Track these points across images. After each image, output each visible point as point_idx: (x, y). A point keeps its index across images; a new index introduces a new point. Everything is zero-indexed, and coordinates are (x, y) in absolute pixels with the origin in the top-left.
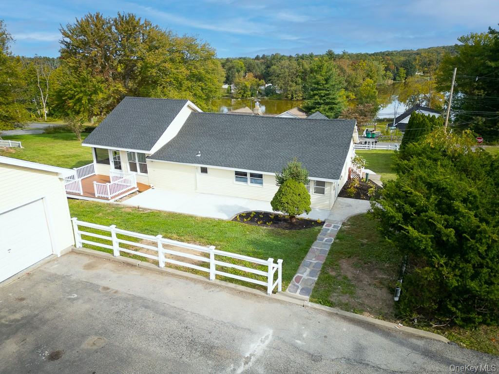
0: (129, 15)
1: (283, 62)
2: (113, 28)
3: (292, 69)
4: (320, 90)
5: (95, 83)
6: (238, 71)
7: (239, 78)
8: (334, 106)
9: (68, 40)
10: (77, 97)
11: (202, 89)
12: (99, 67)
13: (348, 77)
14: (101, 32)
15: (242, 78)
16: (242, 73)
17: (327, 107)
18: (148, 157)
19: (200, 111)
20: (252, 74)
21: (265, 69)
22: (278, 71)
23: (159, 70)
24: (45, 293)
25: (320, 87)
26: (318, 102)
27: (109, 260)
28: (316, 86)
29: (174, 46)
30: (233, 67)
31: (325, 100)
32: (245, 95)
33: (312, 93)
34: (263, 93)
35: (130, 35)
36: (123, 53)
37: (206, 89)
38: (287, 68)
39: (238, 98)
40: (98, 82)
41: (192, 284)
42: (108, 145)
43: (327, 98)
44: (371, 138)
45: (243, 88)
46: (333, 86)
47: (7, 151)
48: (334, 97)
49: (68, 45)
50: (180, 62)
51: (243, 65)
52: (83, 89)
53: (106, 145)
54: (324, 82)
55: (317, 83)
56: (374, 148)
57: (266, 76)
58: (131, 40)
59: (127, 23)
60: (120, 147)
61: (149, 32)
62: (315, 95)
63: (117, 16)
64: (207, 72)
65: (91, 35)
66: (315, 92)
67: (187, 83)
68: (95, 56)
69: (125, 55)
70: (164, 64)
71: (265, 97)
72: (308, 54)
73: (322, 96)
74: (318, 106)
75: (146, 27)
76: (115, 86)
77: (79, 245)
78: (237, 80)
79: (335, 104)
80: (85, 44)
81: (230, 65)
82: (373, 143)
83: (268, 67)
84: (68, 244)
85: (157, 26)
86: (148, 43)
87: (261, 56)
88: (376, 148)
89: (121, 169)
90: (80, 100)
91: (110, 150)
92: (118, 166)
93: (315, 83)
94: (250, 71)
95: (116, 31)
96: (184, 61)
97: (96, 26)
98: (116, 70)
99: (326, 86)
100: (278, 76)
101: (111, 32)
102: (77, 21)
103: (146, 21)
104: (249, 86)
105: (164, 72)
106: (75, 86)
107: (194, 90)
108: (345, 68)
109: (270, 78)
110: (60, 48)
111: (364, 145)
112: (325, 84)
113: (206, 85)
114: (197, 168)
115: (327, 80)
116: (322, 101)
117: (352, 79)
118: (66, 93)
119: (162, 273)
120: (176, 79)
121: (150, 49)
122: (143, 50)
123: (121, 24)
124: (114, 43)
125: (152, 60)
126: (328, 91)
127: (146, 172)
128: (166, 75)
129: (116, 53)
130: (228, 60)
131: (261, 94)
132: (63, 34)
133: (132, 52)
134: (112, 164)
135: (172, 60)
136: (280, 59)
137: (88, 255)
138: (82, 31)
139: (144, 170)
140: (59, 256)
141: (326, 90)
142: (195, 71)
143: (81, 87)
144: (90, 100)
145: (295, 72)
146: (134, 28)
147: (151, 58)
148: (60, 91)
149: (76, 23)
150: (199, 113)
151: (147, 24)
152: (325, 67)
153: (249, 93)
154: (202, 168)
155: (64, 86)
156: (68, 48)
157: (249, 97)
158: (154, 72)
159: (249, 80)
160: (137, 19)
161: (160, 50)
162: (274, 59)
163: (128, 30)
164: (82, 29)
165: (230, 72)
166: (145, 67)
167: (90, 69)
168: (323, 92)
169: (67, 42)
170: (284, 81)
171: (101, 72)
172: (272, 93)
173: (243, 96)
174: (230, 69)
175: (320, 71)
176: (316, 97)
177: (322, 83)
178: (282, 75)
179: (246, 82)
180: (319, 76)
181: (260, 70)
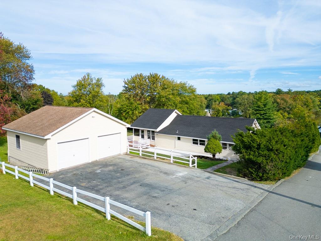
0: (155, 74)
1: (244, 96)
2: (147, 80)
3: (250, 100)
4: (260, 111)
5: (136, 104)
6: (215, 101)
9: (126, 86)
10: (127, 111)
11: (188, 108)
12: (138, 97)
13: (290, 105)
14: (142, 82)
15: (217, 105)
16: (217, 102)
17: (265, 121)
18: (156, 133)
19: (181, 114)
20: (223, 103)
21: (232, 100)
22: (240, 101)
23: (167, 99)
24: (118, 161)
25: (260, 109)
26: (260, 118)
27: (138, 157)
28: (258, 108)
29: (174, 87)
30: (212, 99)
32: (218, 115)
33: (255, 112)
34: (231, 114)
35: (154, 83)
36: (150, 91)
37: (190, 108)
38: (247, 99)
40: (137, 104)
41: (164, 163)
42: (140, 127)
43: (265, 116)
45: (217, 111)
46: (269, 109)
48: (270, 115)
49: (126, 88)
50: (177, 95)
51: (219, 98)
52: (130, 107)
53: (139, 127)
54: (263, 106)
55: (259, 107)
57: (233, 104)
58: (155, 85)
59: (154, 77)
60: (145, 128)
61: (164, 81)
62: (257, 113)
63: (149, 75)
64: (190, 100)
65: (137, 84)
66: (257, 112)
67: (179, 105)
68: (138, 93)
69: (151, 92)
70: (169, 96)
73: (262, 114)
74: (259, 120)
75: (162, 79)
76: (145, 106)
77: (128, 152)
78: (214, 106)
79: (271, 119)
80: (134, 87)
81: (210, 98)
83: (234, 99)
84: (125, 151)
85: (167, 79)
86: (162, 86)
87: (231, 93)
90: (128, 113)
91: (141, 129)
92: (143, 137)
93: (257, 107)
94: (223, 101)
95: (148, 81)
96: (179, 95)
97: (140, 79)
98: (146, 99)
99: (264, 108)
100: (240, 104)
101: (146, 82)
102: (132, 77)
103: (162, 76)
104: (221, 110)
105: (169, 99)
106: (127, 106)
107: (183, 108)
108: (288, 99)
109: (235, 105)
110: (123, 89)
113: (189, 106)
114: (176, 137)
115: (265, 105)
117: (293, 107)
118: (123, 109)
119: (155, 160)
120: (174, 103)
121: (163, 89)
122: (159, 90)
123: (151, 78)
124: (147, 87)
125: (163, 94)
126: (266, 111)
127: (154, 140)
128: (169, 101)
129: (147, 91)
130: (209, 95)
131: (229, 115)
132: (125, 83)
133: (154, 90)
134: (140, 136)
135: (173, 94)
136: (242, 94)
137: (131, 155)
138: (133, 82)
139: (153, 139)
140: (122, 154)
141: (264, 111)
142: (184, 99)
143: (130, 106)
144: (133, 113)
145: (252, 102)
146: (157, 80)
147: (163, 93)
148: (121, 108)
149: (131, 78)
150: (181, 115)
151: (163, 77)
153: (221, 114)
154: (178, 137)
155: (122, 106)
156: (126, 89)
158: (164, 99)
159: (221, 107)
160: (158, 75)
161: (168, 89)
162: (238, 94)
163: (154, 81)
164: (133, 81)
165: (210, 102)
166: (160, 97)
167: (134, 98)
168: (262, 112)
169: (126, 87)
170: (244, 107)
171: (139, 100)
172: (236, 114)
174: (210, 100)
175: (261, 100)
176: (258, 115)
177: (262, 107)
178: (243, 104)
179: (219, 108)
180: (259, 103)
181: (229, 101)
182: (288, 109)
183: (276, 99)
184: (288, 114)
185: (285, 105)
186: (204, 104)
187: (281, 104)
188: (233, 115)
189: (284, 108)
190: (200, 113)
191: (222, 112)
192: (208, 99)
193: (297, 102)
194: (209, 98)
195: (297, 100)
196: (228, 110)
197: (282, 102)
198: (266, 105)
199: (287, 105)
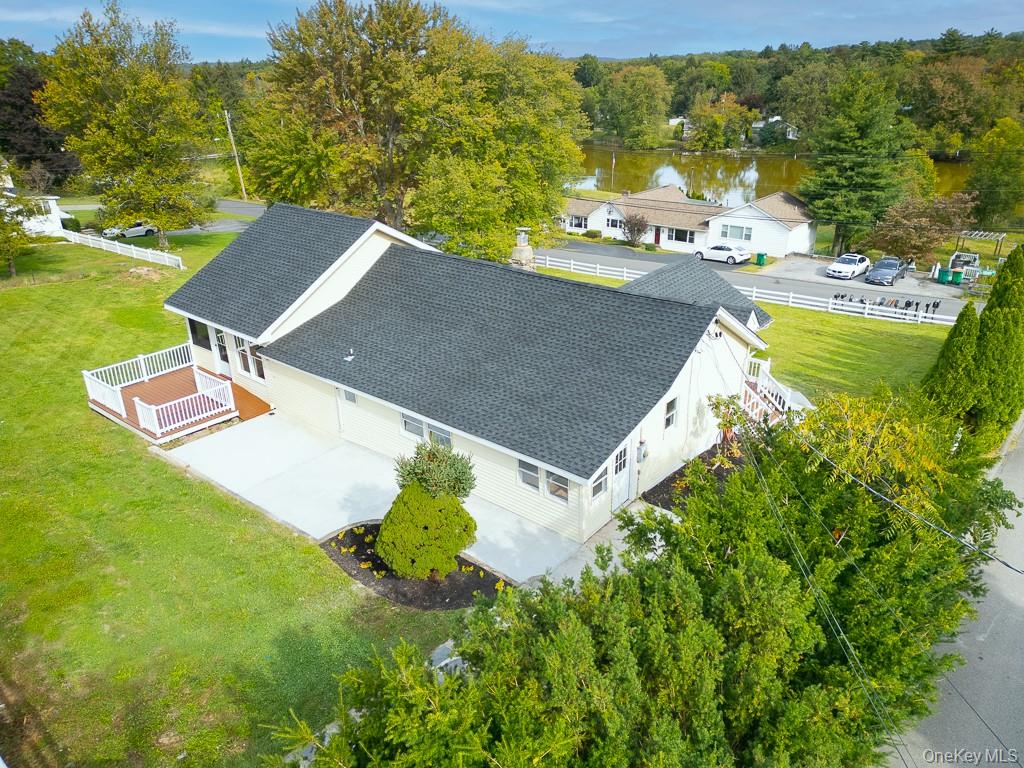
3: (831, 83)
4: (843, 151)
7: (701, 104)
8: (874, 192)
13: (978, 101)
15: (709, 105)
17: (854, 197)
20: (733, 96)
21: (768, 82)
22: (795, 89)
25: (843, 146)
26: (834, 183)
28: (833, 143)
30: (699, 78)
31: (851, 177)
32: (711, 144)
33: (821, 159)
34: (757, 138)
37: (540, 158)
38: (818, 81)
39: (694, 151)
43: (858, 174)
44: (950, 283)
45: (709, 128)
46: (879, 144)
47: (147, 277)
48: (876, 170)
51: (727, 72)
54: (857, 135)
55: (838, 136)
56: (931, 321)
57: (769, 99)
62: (827, 164)
66: (829, 158)
67: (497, 146)
70: (446, 106)
71: (758, 149)
72: (891, 41)
73: (845, 168)
74: (832, 193)
75: (434, 21)
76: (359, 150)
78: (697, 110)
79: (878, 189)
80: (305, 64)
81: (695, 72)
82: (928, 306)
83: (777, 78)
87: (776, 48)
88: (933, 321)
89: (228, 361)
92: (224, 355)
93: (831, 137)
99: (859, 142)
100: (794, 100)
104: (722, 122)
108: (973, 79)
111: (904, 311)
112: (859, 138)
115: (863, 131)
116: (843, 182)
117: (987, 108)
118: (267, 165)
125: (421, 99)
126: (864, 155)
130: (690, 61)
134: (215, 350)
136: (807, 58)
139: (260, 372)
141: (858, 154)
152: (860, 98)
153: (722, 139)
157: (720, 148)
159: (726, 110)
162: (795, 57)
163: (388, 32)
168: (849, 159)
171: (341, 119)
173: (705, 145)
175: (849, 107)
176: (830, 170)
177: (848, 137)
178: (803, 99)
179: (716, 116)
180: (840, 119)
181: (760, 85)
182: (965, 119)
183: (929, 77)
184: (963, 140)
185: (959, 103)
186: (663, 100)
187: (943, 98)
188: (763, 143)
189: (954, 115)
190: (646, 137)
191: (725, 134)
192: (684, 78)
193: (1009, 87)
194: (688, 75)
195: (1009, 81)
196: (747, 121)
197: (951, 89)
198: (867, 126)
199: (966, 101)
